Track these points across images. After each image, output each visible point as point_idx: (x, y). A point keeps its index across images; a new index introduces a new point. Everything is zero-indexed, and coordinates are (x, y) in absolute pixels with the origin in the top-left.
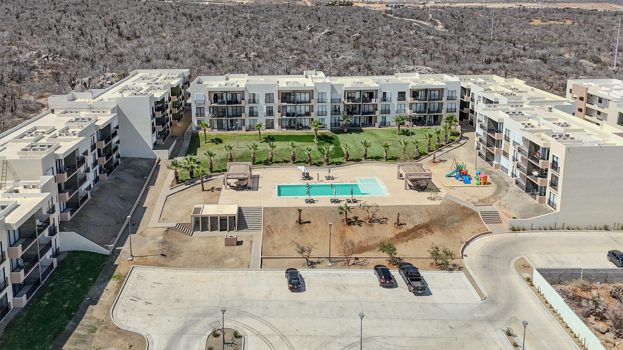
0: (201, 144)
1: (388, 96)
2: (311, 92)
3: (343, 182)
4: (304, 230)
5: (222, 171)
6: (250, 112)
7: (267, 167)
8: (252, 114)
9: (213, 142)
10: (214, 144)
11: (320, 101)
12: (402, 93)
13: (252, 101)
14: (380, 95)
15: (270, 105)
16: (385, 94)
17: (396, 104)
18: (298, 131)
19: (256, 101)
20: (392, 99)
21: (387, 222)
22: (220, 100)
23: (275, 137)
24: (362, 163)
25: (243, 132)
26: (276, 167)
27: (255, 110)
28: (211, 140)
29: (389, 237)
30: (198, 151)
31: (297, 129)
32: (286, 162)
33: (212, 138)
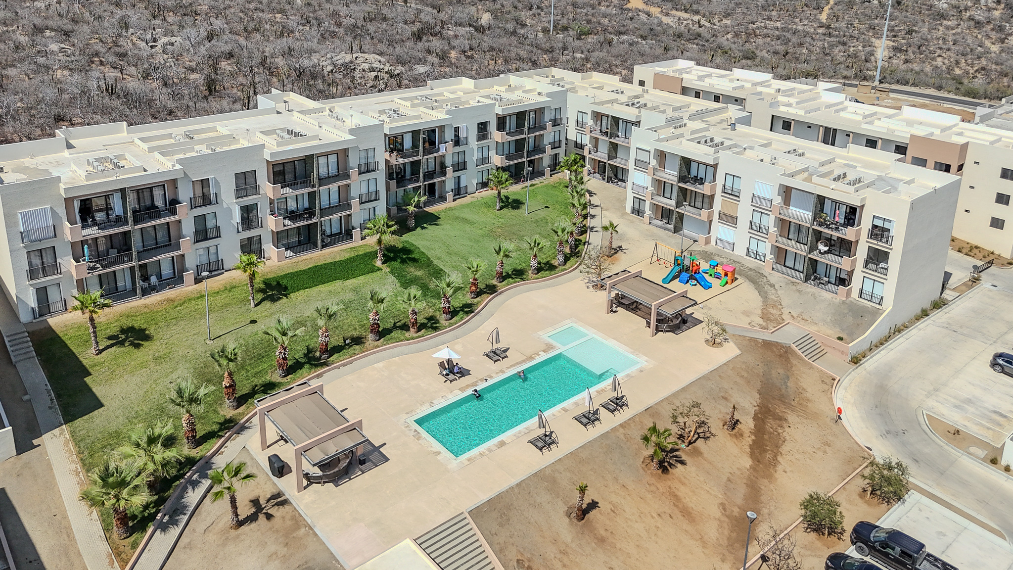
0: (85, 362)
1: (462, 135)
2: (343, 154)
3: (531, 358)
4: (603, 532)
5: (220, 430)
6: (197, 232)
7: (325, 372)
8: (203, 233)
9: (122, 343)
10: (128, 349)
11: (364, 169)
12: (482, 124)
13: (199, 201)
14: (449, 135)
15: (249, 200)
16: (457, 129)
17: (475, 148)
18: (327, 251)
19: (213, 198)
20: (469, 140)
21: (713, 430)
22: (100, 216)
23: (284, 282)
24: (502, 292)
25: (188, 288)
26: (344, 365)
27: (210, 224)
28: (110, 338)
29: (748, 467)
30: (98, 390)
31: (323, 247)
32: (358, 341)
33: (110, 332)
